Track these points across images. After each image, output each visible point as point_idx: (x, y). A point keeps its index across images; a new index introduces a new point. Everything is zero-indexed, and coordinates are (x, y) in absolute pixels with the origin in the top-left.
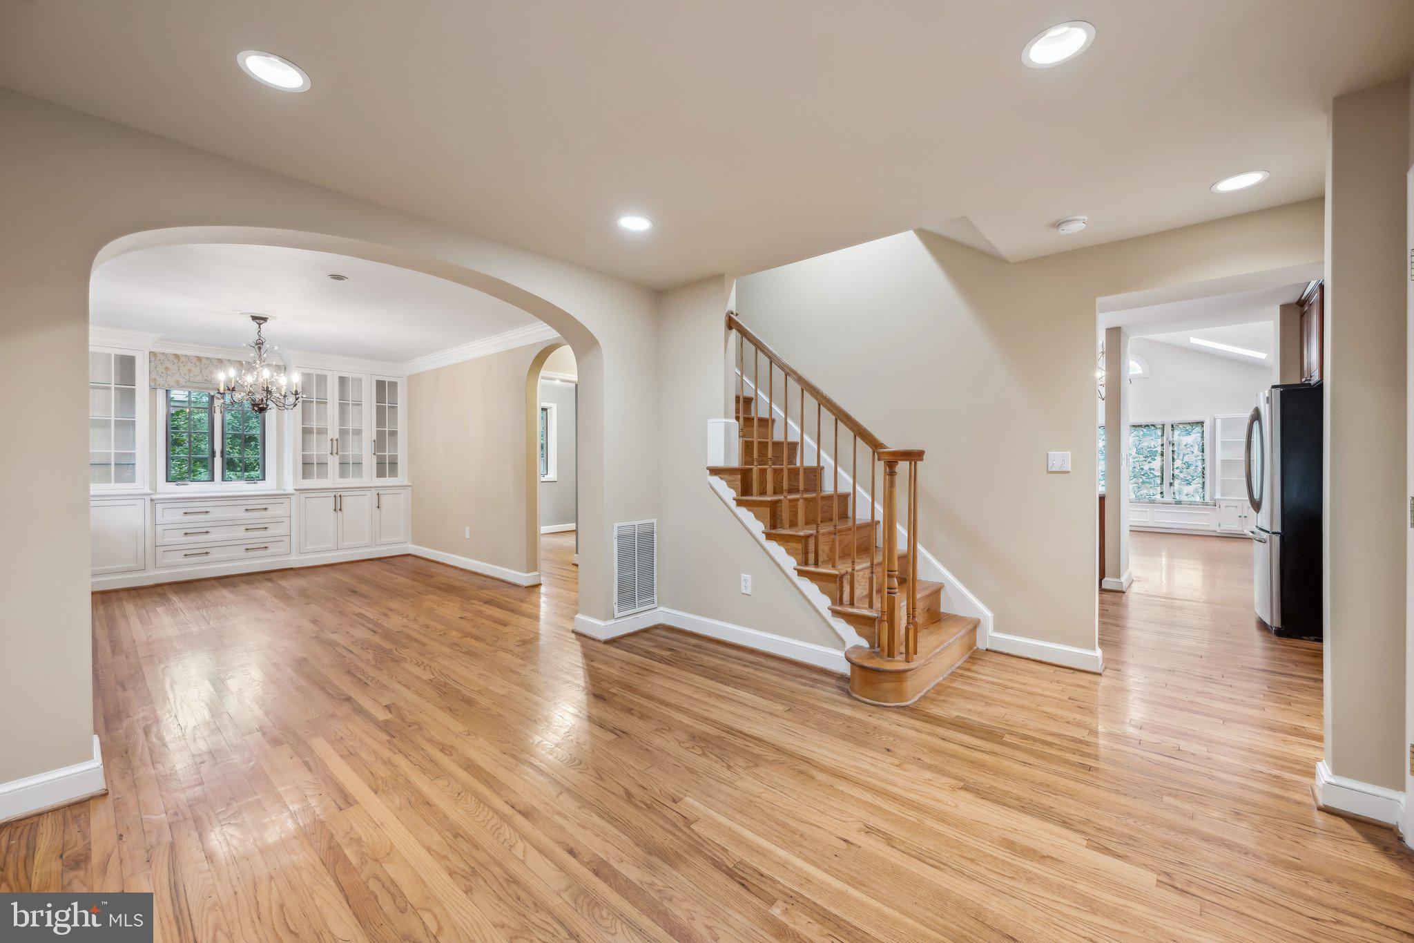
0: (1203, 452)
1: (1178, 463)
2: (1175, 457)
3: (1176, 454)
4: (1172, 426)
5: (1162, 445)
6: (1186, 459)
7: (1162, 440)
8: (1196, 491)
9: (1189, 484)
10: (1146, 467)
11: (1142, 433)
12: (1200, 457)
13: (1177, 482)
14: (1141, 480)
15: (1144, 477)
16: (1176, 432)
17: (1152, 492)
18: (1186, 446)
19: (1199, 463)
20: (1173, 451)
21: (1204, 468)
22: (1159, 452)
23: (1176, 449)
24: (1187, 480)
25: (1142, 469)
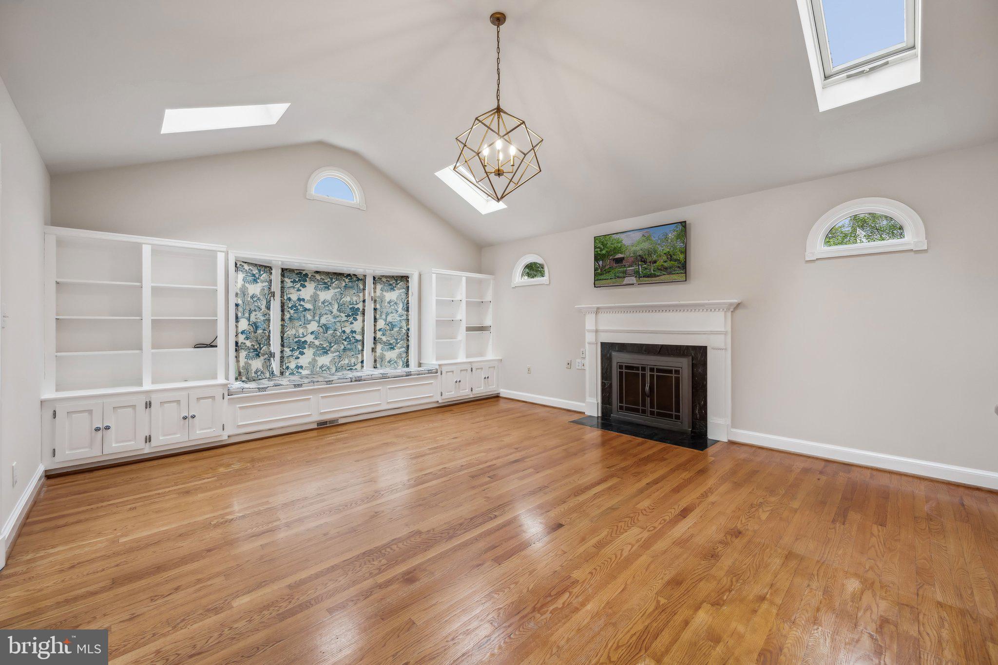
0: (408, 310)
1: (381, 324)
2: (378, 316)
3: (378, 312)
4: (374, 278)
5: (364, 301)
6: (389, 319)
7: (364, 295)
8: (399, 356)
9: (392, 348)
10: (348, 330)
11: (344, 284)
12: (405, 317)
13: (379, 347)
14: (343, 347)
15: (345, 343)
16: (379, 287)
17: (353, 360)
18: (389, 303)
19: (404, 324)
20: (375, 309)
21: (408, 329)
22: (361, 310)
23: (378, 306)
24: (391, 344)
25: (344, 332)
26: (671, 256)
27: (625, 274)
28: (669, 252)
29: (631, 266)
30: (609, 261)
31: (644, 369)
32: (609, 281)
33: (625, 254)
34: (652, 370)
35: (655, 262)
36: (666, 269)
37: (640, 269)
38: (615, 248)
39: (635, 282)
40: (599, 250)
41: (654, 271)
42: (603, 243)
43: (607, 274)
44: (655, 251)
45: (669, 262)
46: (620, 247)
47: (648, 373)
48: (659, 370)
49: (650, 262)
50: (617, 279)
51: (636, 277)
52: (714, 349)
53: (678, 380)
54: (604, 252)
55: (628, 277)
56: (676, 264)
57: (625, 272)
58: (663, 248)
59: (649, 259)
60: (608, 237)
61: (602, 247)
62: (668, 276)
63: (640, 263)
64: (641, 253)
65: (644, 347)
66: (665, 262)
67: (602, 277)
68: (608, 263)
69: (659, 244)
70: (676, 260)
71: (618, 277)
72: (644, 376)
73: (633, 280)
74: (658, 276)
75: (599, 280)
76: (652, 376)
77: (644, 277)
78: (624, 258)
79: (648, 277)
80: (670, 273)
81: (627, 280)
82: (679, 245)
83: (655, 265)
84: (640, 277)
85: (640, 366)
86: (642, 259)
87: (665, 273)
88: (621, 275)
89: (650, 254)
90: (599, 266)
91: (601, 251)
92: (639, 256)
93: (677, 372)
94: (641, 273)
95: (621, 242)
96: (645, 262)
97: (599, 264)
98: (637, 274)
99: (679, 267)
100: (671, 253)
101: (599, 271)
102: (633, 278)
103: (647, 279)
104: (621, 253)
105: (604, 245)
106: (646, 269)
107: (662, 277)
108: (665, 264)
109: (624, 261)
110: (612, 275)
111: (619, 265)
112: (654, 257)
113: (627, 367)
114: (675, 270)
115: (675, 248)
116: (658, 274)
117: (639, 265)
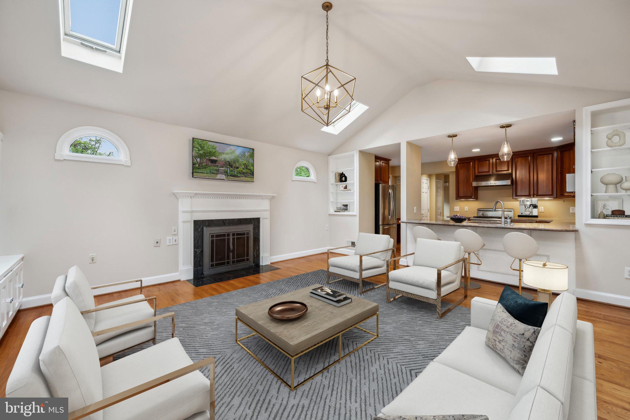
26: (247, 166)
27: (218, 172)
28: (245, 163)
29: (222, 167)
30: (205, 160)
31: (228, 235)
32: (205, 175)
33: (218, 158)
34: (233, 235)
35: (238, 168)
36: (244, 173)
37: (228, 170)
38: (210, 152)
39: (225, 178)
40: (197, 149)
41: (237, 173)
42: (200, 145)
43: (204, 169)
44: (238, 161)
45: (245, 170)
46: (215, 152)
47: (231, 237)
48: (238, 234)
49: (235, 167)
50: (212, 174)
51: (225, 175)
52: (263, 218)
53: (248, 238)
54: (201, 152)
55: (220, 174)
56: (249, 171)
57: (218, 170)
58: (242, 161)
59: (234, 165)
60: (204, 142)
61: (200, 148)
62: (245, 178)
63: (228, 166)
64: (229, 160)
65: (227, 221)
66: (243, 169)
67: (200, 171)
68: (205, 161)
69: (240, 157)
70: (249, 169)
71: (213, 173)
72: (229, 239)
73: (223, 177)
74: (239, 177)
75: (197, 172)
76: (233, 239)
77: (230, 176)
78: (217, 160)
79: (233, 176)
80: (246, 177)
81: (219, 176)
82: (251, 161)
83: (237, 169)
84: (228, 176)
85: (226, 233)
86: (229, 164)
87: (243, 176)
88: (215, 172)
89: (234, 162)
90: (197, 162)
91: (198, 151)
92: (228, 162)
93: (248, 234)
94: (229, 173)
95: (215, 148)
96: (231, 166)
97: (197, 160)
98: (226, 173)
99: (251, 174)
100: (247, 165)
101: (197, 166)
102: (224, 176)
103: (232, 178)
104: (215, 157)
105: (202, 148)
106: (232, 171)
107: (242, 178)
108: (244, 171)
109: (217, 163)
110: (208, 170)
111: (214, 164)
112: (237, 165)
113: (217, 236)
114: (248, 175)
115: (249, 162)
116: (240, 176)
117: (227, 168)
